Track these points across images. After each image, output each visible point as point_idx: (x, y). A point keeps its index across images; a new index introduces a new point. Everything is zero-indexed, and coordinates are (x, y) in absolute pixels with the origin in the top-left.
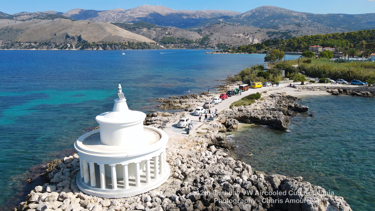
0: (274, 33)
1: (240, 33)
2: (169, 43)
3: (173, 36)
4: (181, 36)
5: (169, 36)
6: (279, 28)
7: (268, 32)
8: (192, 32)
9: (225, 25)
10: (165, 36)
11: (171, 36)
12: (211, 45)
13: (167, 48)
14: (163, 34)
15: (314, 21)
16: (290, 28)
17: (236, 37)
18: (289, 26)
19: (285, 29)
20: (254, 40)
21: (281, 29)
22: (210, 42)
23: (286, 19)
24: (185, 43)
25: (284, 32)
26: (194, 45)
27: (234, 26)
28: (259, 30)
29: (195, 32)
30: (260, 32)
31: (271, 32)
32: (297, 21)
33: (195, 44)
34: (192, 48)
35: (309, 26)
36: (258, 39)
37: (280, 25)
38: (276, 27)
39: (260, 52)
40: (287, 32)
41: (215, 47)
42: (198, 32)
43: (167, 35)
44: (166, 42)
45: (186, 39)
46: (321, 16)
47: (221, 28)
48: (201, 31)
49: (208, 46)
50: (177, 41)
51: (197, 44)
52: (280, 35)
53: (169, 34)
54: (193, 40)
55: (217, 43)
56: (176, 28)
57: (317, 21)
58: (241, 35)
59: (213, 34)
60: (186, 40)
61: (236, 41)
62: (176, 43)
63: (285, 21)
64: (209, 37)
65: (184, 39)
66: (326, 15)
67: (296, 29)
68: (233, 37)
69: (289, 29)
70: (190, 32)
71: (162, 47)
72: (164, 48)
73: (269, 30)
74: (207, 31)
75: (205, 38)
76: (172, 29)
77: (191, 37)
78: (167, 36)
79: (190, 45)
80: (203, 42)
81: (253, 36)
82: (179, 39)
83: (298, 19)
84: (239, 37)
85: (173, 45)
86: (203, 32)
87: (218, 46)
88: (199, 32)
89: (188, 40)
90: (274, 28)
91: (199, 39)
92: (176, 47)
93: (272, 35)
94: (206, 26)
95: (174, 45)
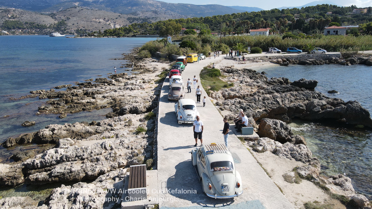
0: (134, 19)
1: (100, 18)
2: (14, 28)
3: (19, 20)
4: (29, 21)
5: (14, 20)
6: (138, 14)
7: (128, 18)
8: (43, 16)
9: (82, 10)
10: (7, 19)
11: (16, 20)
12: (69, 31)
13: (13, 34)
14: (5, 16)
15: (167, 9)
16: (148, 14)
17: (96, 22)
18: (147, 13)
19: (144, 16)
20: (116, 26)
21: (140, 16)
22: (67, 28)
23: (143, 7)
24: (36, 28)
25: (144, 18)
26: (48, 31)
27: (92, 11)
28: (119, 16)
29: (47, 16)
30: (121, 18)
31: (131, 18)
32: (153, 9)
33: (49, 29)
34: (47, 35)
35: (165, 13)
36: (120, 25)
37: (139, 12)
38: (135, 13)
39: (129, 36)
40: (146, 18)
41: (74, 33)
42: (51, 16)
43: (10, 18)
44: (10, 27)
45: (36, 24)
46: (173, 4)
47: (79, 13)
48: (54, 15)
49: (65, 32)
50: (25, 26)
51: (53, 30)
52: (141, 21)
53: (13, 17)
54: (46, 25)
55: (76, 29)
56: (22, 11)
57: (170, 10)
58: (101, 20)
59: (70, 19)
60: (38, 25)
61: (96, 26)
62: (25, 29)
63: (142, 8)
64: (66, 22)
65: (34, 24)
66: (177, 4)
67: (154, 16)
68: (93, 23)
69: (148, 16)
70: (41, 16)
71: (6, 32)
72: (8, 33)
73: (129, 16)
74: (61, 15)
75: (61, 23)
76: (16, 12)
77: (44, 21)
78: (11, 20)
79: (43, 31)
80: (59, 28)
81: (114, 21)
82: (27, 23)
83: (154, 7)
84: (100, 22)
85: (20, 30)
86: (57, 16)
87: (78, 31)
88: (53, 16)
89: (39, 25)
90: (133, 15)
91: (53, 24)
92: (24, 33)
93: (133, 21)
94: (60, 10)
95: (22, 31)
